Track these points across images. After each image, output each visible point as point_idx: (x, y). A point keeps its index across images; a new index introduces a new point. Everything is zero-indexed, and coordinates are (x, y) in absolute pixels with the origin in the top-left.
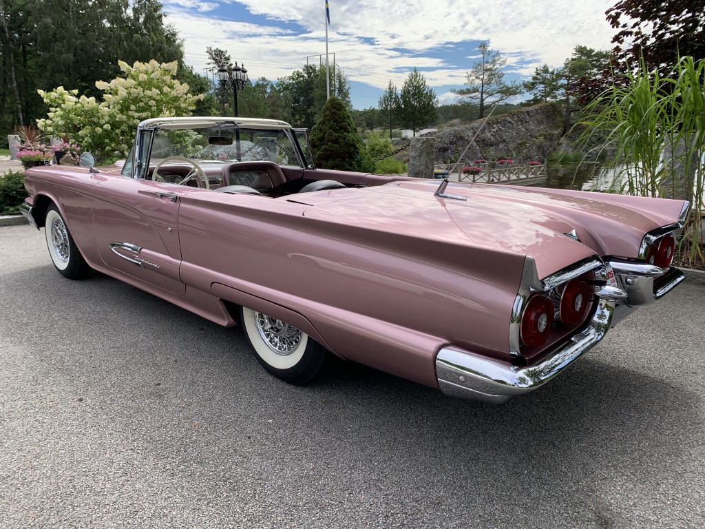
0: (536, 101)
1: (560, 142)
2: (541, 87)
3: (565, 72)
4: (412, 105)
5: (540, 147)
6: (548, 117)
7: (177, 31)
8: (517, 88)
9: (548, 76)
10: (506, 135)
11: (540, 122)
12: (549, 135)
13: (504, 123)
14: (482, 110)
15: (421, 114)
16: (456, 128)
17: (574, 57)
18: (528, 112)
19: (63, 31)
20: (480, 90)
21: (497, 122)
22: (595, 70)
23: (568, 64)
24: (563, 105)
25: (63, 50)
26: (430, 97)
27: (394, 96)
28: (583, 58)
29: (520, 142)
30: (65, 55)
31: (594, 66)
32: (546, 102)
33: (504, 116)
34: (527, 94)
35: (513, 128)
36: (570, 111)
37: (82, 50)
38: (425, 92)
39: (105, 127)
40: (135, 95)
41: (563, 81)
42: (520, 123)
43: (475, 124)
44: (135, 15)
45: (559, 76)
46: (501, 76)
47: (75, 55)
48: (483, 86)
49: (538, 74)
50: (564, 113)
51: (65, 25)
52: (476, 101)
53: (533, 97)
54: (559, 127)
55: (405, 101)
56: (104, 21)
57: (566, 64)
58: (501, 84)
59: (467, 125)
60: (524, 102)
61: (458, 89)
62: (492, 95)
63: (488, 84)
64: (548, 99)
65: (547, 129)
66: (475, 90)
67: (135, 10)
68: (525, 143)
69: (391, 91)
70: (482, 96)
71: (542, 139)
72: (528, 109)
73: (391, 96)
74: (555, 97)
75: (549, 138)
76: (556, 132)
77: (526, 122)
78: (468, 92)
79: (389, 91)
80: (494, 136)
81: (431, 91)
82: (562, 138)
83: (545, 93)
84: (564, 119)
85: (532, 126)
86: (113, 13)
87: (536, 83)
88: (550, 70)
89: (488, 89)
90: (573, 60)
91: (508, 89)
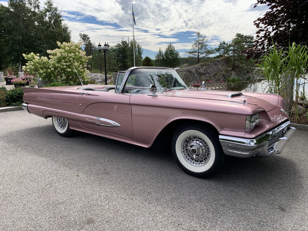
0: (220, 56)
1: (232, 73)
2: (222, 50)
3: (232, 44)
4: (169, 58)
5: (223, 75)
6: (226, 63)
7: (68, 27)
8: (213, 51)
9: (225, 45)
10: (209, 71)
11: (223, 65)
12: (227, 70)
13: (208, 65)
14: (199, 60)
15: (173, 62)
16: (188, 68)
17: (236, 38)
18: (218, 61)
19: (18, 27)
20: (198, 52)
21: (205, 65)
22: (244, 43)
23: (234, 41)
24: (232, 58)
25: (18, 35)
26: (177, 54)
27: (161, 54)
28: (240, 38)
29: (215, 73)
30: (18, 37)
31: (244, 42)
32: (225, 56)
33: (208, 63)
34: (217, 53)
35: (212, 68)
36: (235, 60)
37: (26, 35)
38: (174, 53)
39: (52, 69)
40: (64, 56)
41: (232, 48)
42: (214, 65)
43: (196, 66)
44: (49, 20)
45: (230, 46)
46: (206, 46)
47: (22, 37)
48: (199, 50)
49: (221, 45)
50: (233, 61)
51: (18, 24)
52: (196, 56)
53: (219, 54)
54: (231, 67)
55: (166, 57)
56: (36, 22)
57: (233, 41)
58: (206, 49)
59: (193, 67)
60: (215, 56)
61: (188, 51)
62: (203, 54)
63: (201, 49)
64: (226, 55)
65: (226, 68)
66: (196, 52)
67: (49, 18)
68: (217, 74)
69: (160, 52)
70: (198, 54)
71: (224, 72)
72: (217, 59)
73: (160, 54)
74: (229, 54)
75: (227, 71)
76: (230, 69)
77: (217, 65)
78: (193, 52)
79: (159, 52)
80: (204, 71)
81: (177, 52)
82: (233, 72)
83: (224, 52)
84: (233, 63)
85: (220, 67)
86: (40, 20)
87: (220, 48)
88: (226, 43)
89: (201, 51)
90: (235, 39)
91: (209, 51)
